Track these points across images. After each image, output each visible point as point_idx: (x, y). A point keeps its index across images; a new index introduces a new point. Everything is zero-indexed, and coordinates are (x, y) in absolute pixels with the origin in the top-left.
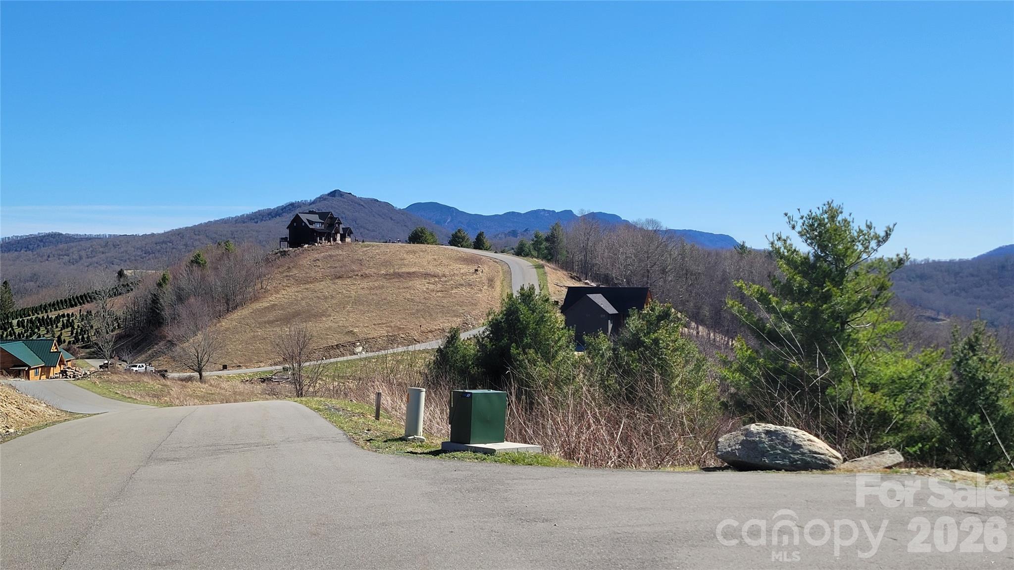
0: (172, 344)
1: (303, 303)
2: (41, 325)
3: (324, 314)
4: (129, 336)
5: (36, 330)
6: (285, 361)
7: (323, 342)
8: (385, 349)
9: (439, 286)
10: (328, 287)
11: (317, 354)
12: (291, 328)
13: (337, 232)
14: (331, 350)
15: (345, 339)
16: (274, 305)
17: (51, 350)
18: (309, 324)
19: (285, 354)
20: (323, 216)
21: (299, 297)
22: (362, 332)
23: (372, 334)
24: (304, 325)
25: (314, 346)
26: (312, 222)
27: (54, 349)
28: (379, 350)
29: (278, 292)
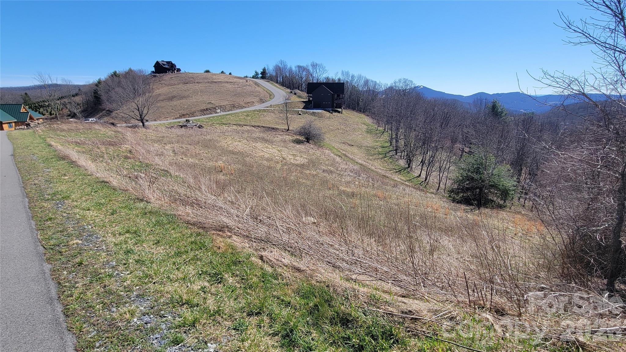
0: (110, 112)
1: (175, 92)
2: (41, 108)
3: (188, 96)
4: (86, 111)
5: (38, 110)
6: (181, 117)
7: (198, 107)
8: (231, 110)
9: (236, 86)
10: (184, 87)
11: (197, 113)
12: (175, 103)
13: (175, 70)
14: (204, 111)
15: (209, 106)
16: (160, 94)
17: (21, 111)
18: (184, 101)
19: (179, 113)
20: (169, 63)
21: (171, 90)
22: (216, 103)
23: (222, 104)
24: (181, 101)
25: (193, 109)
26: (164, 65)
27: (24, 110)
28: (229, 111)
29: (159, 89)
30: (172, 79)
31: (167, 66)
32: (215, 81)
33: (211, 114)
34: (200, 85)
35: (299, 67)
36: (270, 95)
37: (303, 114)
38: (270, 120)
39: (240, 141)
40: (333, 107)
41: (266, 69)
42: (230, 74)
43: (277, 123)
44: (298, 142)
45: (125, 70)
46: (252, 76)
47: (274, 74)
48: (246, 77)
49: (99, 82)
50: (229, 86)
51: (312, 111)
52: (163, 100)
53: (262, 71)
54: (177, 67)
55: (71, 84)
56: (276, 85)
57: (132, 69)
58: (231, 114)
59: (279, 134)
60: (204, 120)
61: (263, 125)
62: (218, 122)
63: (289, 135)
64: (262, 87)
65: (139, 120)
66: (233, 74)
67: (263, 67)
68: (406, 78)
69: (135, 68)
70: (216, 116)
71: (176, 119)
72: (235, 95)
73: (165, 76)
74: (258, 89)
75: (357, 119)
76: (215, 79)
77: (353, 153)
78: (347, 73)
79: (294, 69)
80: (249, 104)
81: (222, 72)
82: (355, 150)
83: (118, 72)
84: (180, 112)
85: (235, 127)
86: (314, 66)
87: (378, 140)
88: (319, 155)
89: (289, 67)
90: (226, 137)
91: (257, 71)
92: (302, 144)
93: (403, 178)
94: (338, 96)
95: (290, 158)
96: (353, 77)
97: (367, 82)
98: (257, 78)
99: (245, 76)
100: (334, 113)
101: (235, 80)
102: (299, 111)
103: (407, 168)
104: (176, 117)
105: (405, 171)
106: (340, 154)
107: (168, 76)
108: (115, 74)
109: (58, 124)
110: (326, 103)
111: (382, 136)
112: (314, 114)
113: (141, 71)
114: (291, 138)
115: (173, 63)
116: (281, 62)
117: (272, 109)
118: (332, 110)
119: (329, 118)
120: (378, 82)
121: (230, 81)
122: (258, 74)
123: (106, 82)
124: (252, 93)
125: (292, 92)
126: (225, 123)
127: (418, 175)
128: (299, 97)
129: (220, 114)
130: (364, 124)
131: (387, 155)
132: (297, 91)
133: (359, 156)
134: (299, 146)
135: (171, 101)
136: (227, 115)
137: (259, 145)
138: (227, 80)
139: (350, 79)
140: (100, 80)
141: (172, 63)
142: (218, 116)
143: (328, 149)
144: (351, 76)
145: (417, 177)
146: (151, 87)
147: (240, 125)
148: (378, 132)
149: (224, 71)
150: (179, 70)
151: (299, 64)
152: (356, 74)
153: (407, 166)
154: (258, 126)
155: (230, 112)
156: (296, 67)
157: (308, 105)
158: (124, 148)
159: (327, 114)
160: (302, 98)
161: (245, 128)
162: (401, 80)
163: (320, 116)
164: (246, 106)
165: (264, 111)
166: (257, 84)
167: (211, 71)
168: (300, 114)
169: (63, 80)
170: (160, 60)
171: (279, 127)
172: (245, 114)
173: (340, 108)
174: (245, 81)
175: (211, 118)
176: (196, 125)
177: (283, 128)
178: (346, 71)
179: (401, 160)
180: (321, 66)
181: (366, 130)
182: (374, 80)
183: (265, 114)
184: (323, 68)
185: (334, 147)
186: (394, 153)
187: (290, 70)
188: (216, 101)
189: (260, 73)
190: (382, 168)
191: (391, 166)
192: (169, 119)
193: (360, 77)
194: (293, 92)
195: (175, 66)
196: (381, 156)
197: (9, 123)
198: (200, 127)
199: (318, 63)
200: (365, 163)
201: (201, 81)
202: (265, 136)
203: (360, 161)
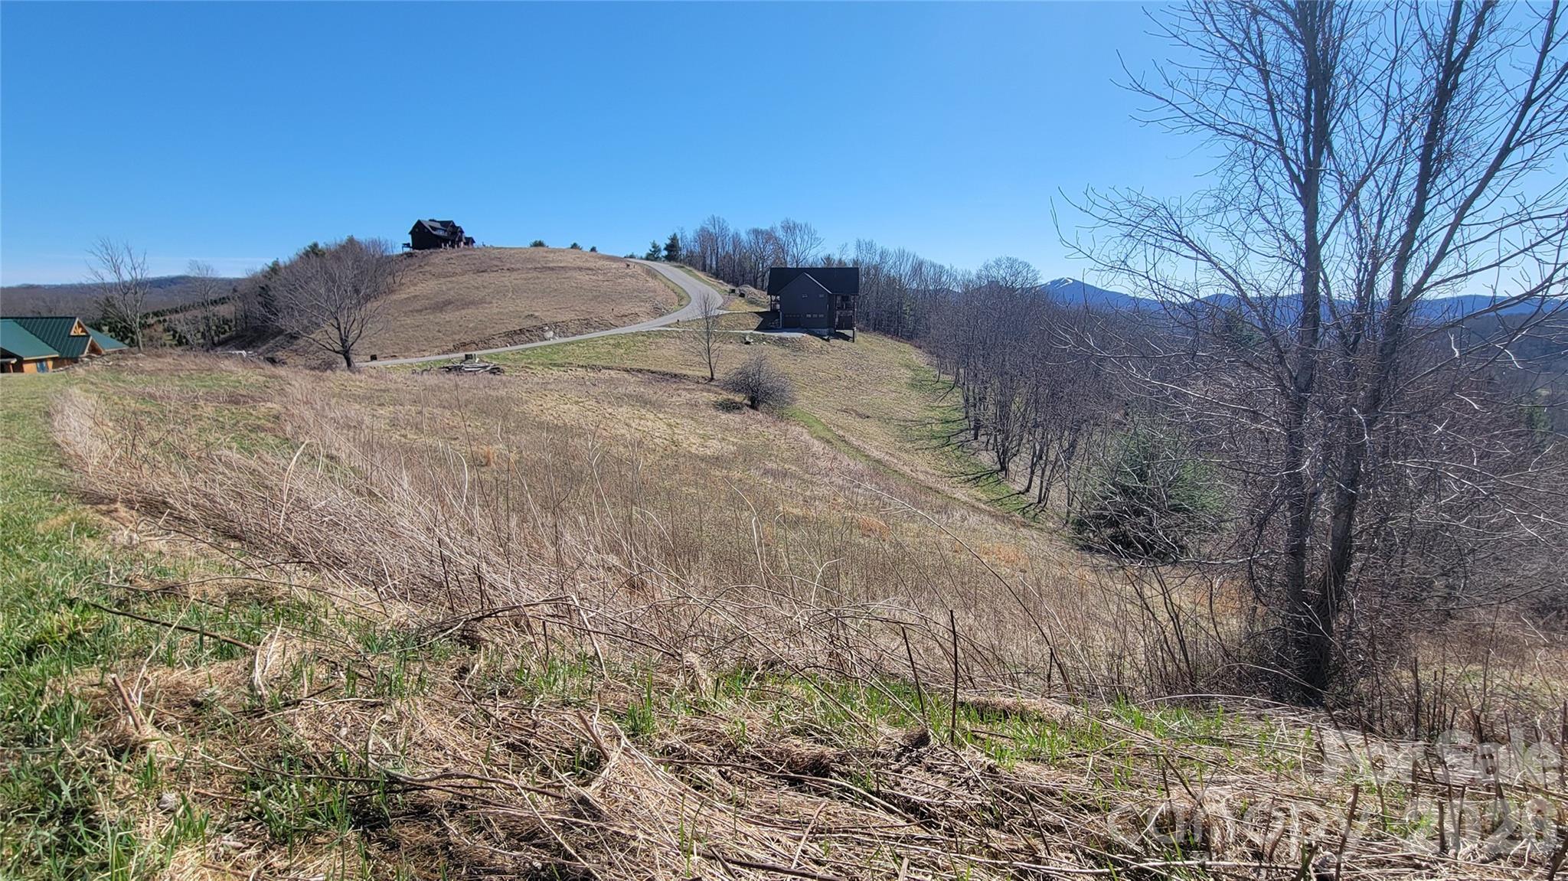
6: (456, 349)
7: (500, 326)
8: (581, 333)
9: (601, 277)
10: (474, 279)
11: (497, 341)
12: (449, 316)
13: (460, 240)
14: (513, 336)
15: (528, 323)
16: (416, 296)
17: (72, 333)
18: (470, 311)
19: (454, 340)
20: (445, 224)
21: (444, 288)
22: (546, 316)
23: (560, 318)
24: (464, 312)
25: (490, 331)
26: (435, 229)
27: (79, 332)
28: (574, 335)
29: (415, 285)
30: (451, 261)
31: (441, 233)
32: (551, 265)
33: (531, 341)
34: (515, 275)
35: (757, 232)
36: (681, 299)
37: (755, 341)
38: (668, 356)
39: (577, 403)
40: (830, 324)
41: (679, 237)
42: (593, 249)
43: (686, 364)
44: (729, 407)
45: (338, 242)
46: (644, 256)
47: (698, 249)
48: (632, 257)
49: (275, 269)
50: (584, 278)
51: (776, 335)
52: (421, 311)
53: (668, 242)
54: (467, 234)
55: (210, 275)
56: (701, 274)
57: (356, 237)
58: (580, 342)
59: (685, 389)
60: (511, 357)
61: (652, 368)
62: (543, 360)
63: (709, 391)
64: (664, 280)
65: (337, 352)
66: (600, 251)
67: (670, 234)
68: (1014, 256)
69: (362, 236)
70: (541, 347)
71: (444, 353)
72: (596, 297)
73: (434, 255)
74: (652, 283)
75: (891, 355)
76: (553, 261)
77: (862, 435)
78: (870, 246)
79: (744, 236)
80: (625, 319)
81: (574, 246)
82: (872, 427)
83: (321, 245)
84: (457, 337)
85: (581, 372)
86: (790, 228)
87: (936, 404)
88: (772, 437)
89: (732, 231)
90: (546, 392)
91: (658, 243)
92: (737, 411)
93: (980, 495)
94: (845, 299)
95: (692, 443)
96: (883, 255)
97: (918, 268)
98: (656, 259)
99: (629, 254)
100: (832, 341)
101: (600, 263)
102: (745, 335)
103: (997, 472)
104: (446, 348)
105: (991, 480)
106: (829, 436)
107: (440, 257)
108: (314, 251)
109: (137, 359)
110: (815, 316)
111: (949, 396)
112: (781, 342)
113: (376, 244)
114: (713, 397)
115: (457, 225)
116: (714, 221)
117: (680, 330)
118: (830, 334)
119: (821, 352)
120: (947, 267)
121: (588, 265)
122: (660, 250)
123: (291, 267)
124: (635, 294)
125: (733, 291)
126: (559, 362)
127: (1022, 489)
128: (752, 302)
129: (552, 342)
130: (908, 367)
131: (953, 440)
132: (748, 289)
133: (878, 442)
134: (728, 415)
135: (441, 311)
136: (566, 344)
137: (624, 411)
138: (581, 264)
139: (877, 258)
140: (276, 264)
141: (454, 226)
142: (549, 346)
143: (802, 424)
144: (878, 252)
145: (1020, 493)
146: (397, 280)
147: (593, 368)
148: (940, 385)
149: (579, 244)
150: (470, 241)
151: (756, 227)
152: (892, 248)
153: (998, 467)
154: (640, 371)
155: (578, 337)
156: (748, 233)
157: (769, 322)
158: (263, 409)
159: (816, 343)
160: (758, 305)
161: (606, 374)
162: (1000, 260)
163: (797, 348)
164: (617, 323)
165: (660, 334)
166: (652, 274)
167: (546, 243)
168: (748, 343)
169: (193, 264)
170: (425, 219)
171: (689, 373)
172: (612, 342)
173: (850, 327)
174: (623, 265)
175: (527, 353)
176: (485, 367)
177: (700, 374)
178: (867, 240)
179: (984, 453)
180: (804, 229)
181: (909, 381)
182: (938, 262)
183: (662, 341)
184: (811, 234)
185: (817, 421)
186: (970, 435)
187: (736, 241)
188: (544, 312)
189: (663, 246)
190: (932, 471)
191: (957, 467)
192: (426, 353)
193: (902, 255)
194: (737, 292)
195: (462, 232)
196: (934, 443)
197: (41, 361)
198: (496, 371)
199: (798, 221)
200: (887, 458)
201: (519, 266)
202: (648, 392)
203: (876, 454)
